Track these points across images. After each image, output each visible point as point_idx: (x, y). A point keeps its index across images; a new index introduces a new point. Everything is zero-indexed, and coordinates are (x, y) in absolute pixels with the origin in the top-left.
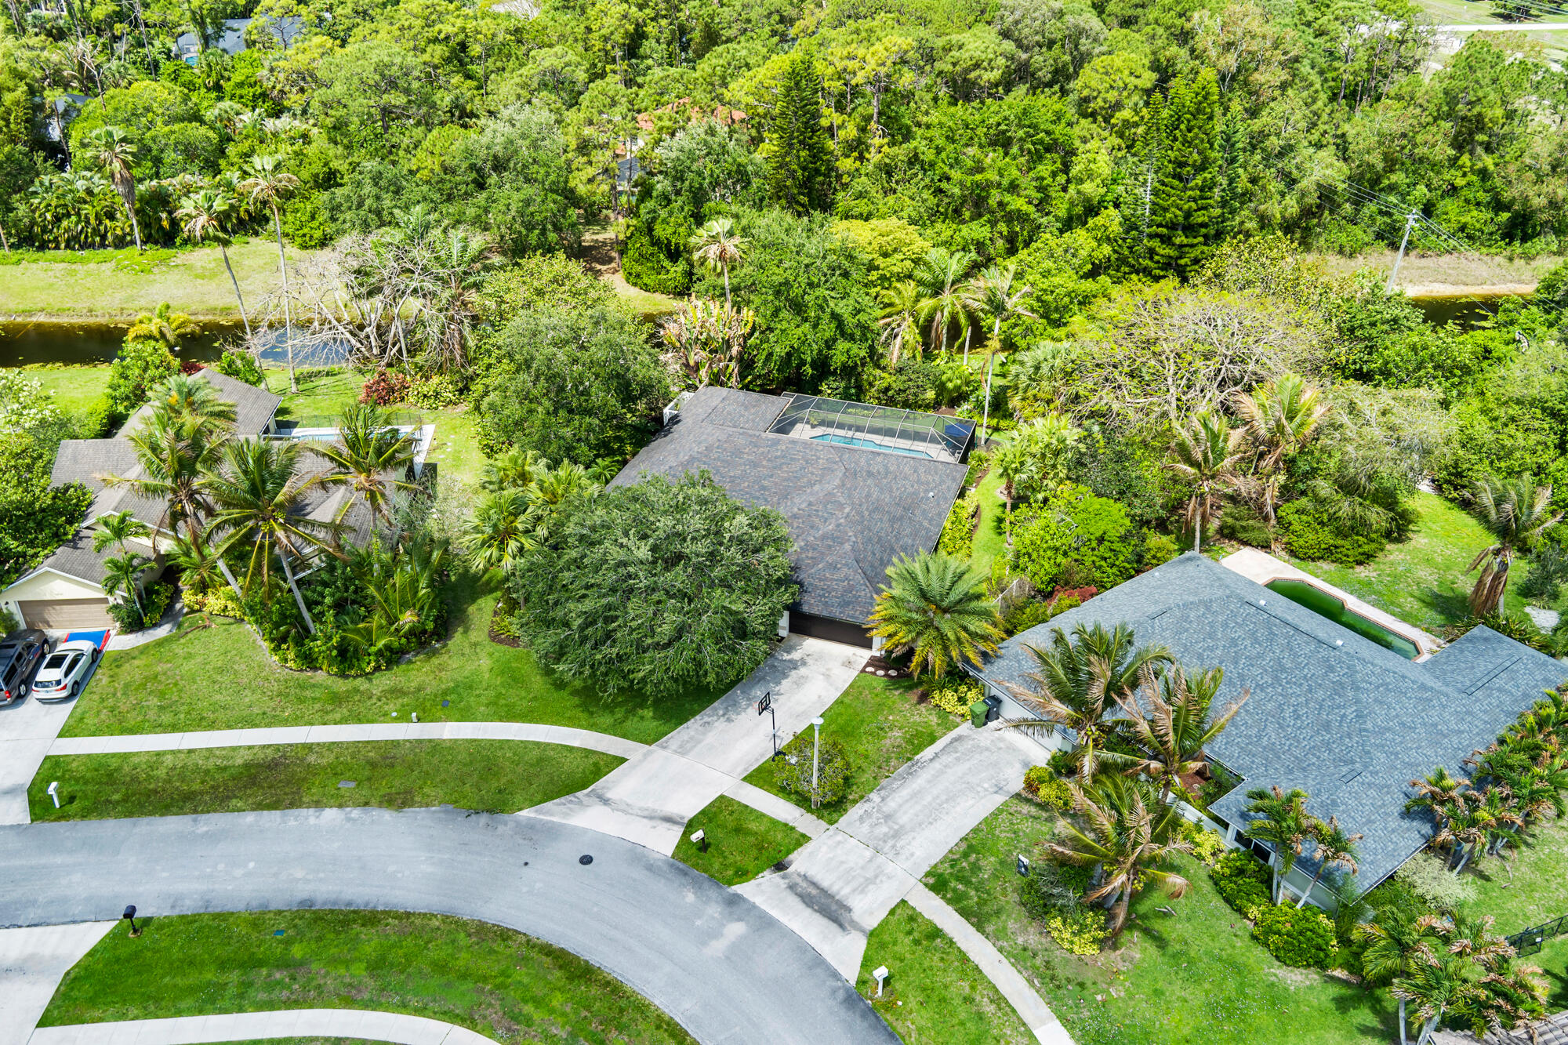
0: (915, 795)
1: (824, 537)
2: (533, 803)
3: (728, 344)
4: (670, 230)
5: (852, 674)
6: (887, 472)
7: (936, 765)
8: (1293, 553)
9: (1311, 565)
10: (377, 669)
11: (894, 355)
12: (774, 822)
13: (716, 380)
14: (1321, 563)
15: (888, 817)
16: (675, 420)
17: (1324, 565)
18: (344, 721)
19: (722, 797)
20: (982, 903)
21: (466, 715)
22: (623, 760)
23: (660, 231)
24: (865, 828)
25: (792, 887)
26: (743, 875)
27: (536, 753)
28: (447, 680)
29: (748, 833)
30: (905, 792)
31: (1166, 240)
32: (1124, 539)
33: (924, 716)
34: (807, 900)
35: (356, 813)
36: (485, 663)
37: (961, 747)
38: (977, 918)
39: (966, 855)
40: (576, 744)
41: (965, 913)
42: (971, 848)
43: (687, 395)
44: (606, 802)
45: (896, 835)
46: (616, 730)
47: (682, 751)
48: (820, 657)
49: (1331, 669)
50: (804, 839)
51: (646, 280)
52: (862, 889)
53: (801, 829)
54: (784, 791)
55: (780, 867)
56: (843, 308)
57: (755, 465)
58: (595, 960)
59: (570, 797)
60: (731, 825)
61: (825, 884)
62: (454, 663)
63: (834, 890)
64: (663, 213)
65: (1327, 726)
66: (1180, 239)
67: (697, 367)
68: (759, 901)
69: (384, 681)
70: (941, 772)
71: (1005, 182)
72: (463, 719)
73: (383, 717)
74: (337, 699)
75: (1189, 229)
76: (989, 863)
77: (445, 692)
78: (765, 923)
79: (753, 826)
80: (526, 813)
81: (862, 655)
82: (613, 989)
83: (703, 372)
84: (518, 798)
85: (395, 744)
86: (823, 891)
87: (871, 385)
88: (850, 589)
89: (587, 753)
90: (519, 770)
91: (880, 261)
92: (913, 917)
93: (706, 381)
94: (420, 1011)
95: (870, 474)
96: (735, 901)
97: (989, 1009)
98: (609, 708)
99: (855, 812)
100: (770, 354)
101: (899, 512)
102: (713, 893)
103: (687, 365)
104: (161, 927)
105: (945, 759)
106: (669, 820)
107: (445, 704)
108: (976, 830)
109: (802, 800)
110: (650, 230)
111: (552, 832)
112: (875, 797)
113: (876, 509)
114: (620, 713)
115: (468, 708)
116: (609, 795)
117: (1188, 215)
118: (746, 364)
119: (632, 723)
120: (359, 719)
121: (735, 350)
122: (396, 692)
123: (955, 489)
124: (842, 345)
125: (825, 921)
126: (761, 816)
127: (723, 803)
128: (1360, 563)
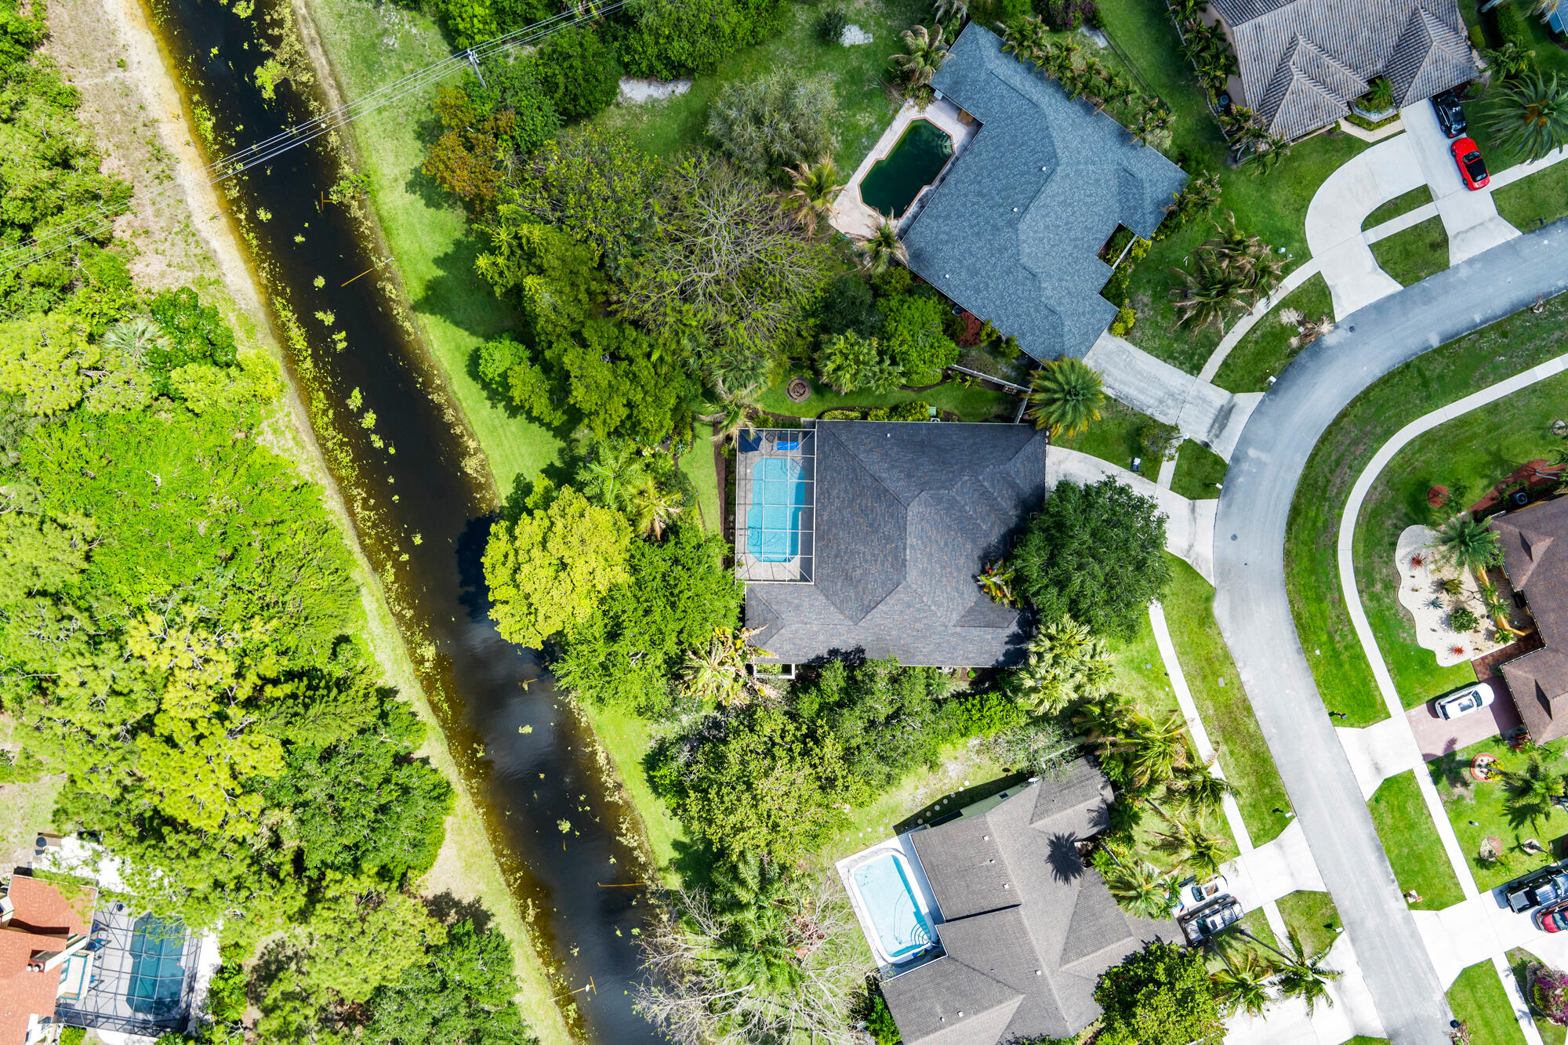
0: (1142, 391)
7: (1116, 385)
15: (1161, 402)
19: (1171, 489)
20: (1203, 346)
21: (1154, 651)
24: (1171, 411)
25: (1217, 436)
26: (1218, 461)
28: (1129, 678)
29: (1190, 469)
30: (1142, 397)
34: (1223, 427)
35: (1239, 665)
38: (1211, 346)
39: (1176, 359)
41: (1210, 353)
42: (1171, 357)
44: (1190, 547)
45: (1172, 395)
49: (1067, 175)
50: (1187, 440)
52: (1210, 403)
55: (1207, 445)
58: (1288, 507)
59: (1195, 566)
60: (1187, 479)
61: (1211, 421)
63: (1213, 416)
65: (1097, 181)
68: (1231, 449)
70: (1122, 382)
72: (1157, 651)
73: (1169, 693)
76: (1178, 346)
77: (1141, 671)
78: (1244, 441)
79: (1185, 467)
80: (1211, 582)
82: (1299, 493)
84: (1202, 591)
86: (1215, 421)
88: (1028, 458)
90: (1182, 601)
92: (1218, 376)
94: (1336, 567)
96: (1236, 459)
97: (1259, 333)
99: (1162, 419)
102: (1235, 470)
104: (1331, 704)
106: (1193, 510)
108: (1157, 356)
111: (1221, 562)
112: (1148, 412)
115: (1147, 653)
116: (1186, 547)
125: (1233, 415)
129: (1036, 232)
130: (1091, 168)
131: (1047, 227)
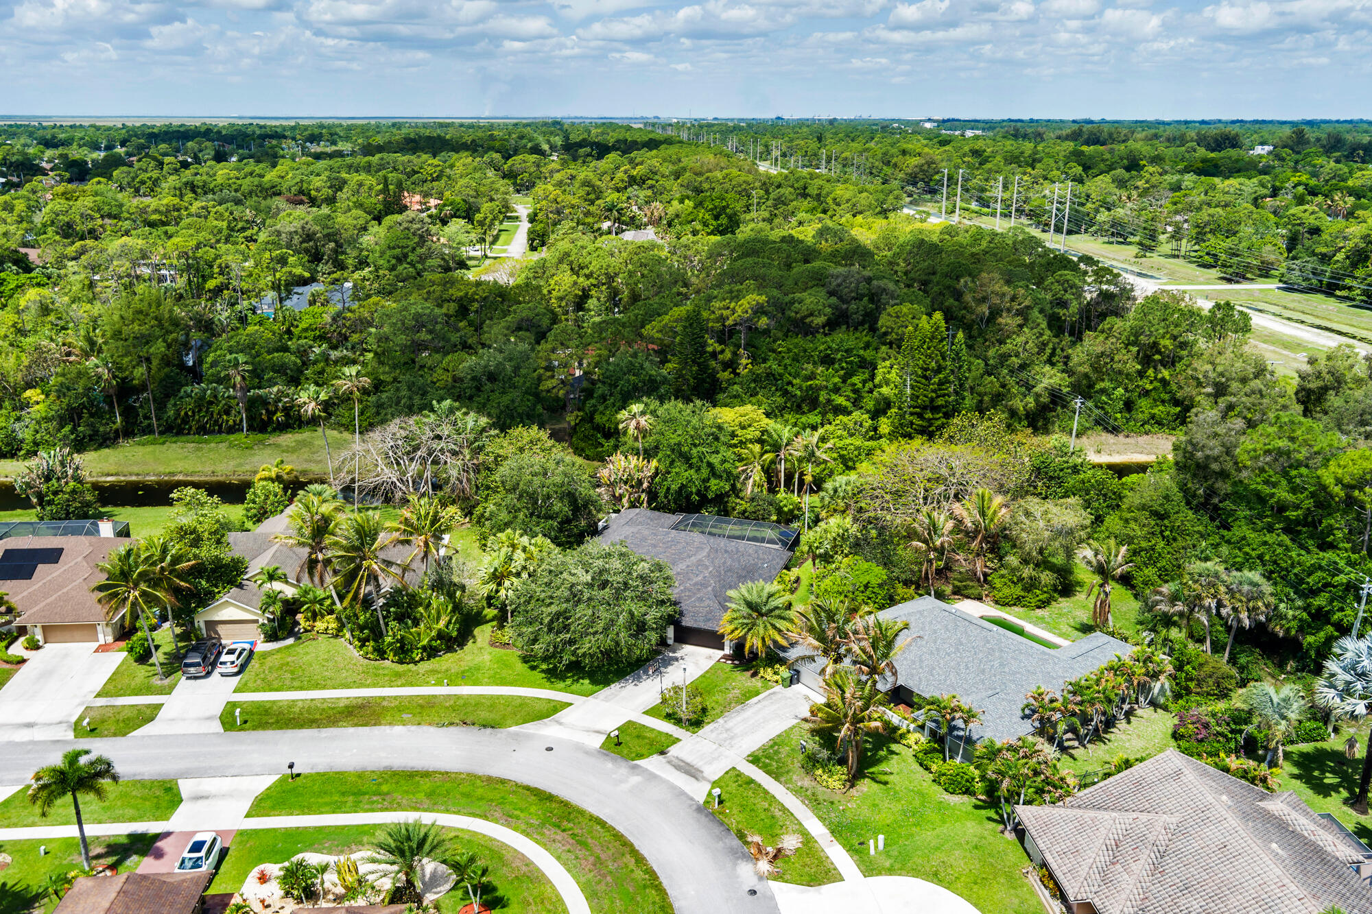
0: (744, 719)
1: (696, 584)
2: (517, 724)
3: (640, 482)
4: (605, 419)
5: (712, 663)
6: (738, 551)
7: (759, 706)
8: (997, 602)
9: (1008, 608)
10: (422, 659)
11: (749, 490)
12: (660, 733)
13: (633, 505)
14: (1015, 608)
15: (727, 730)
16: (605, 528)
18: (403, 685)
19: (630, 722)
20: (779, 768)
21: (476, 683)
22: (571, 704)
23: (597, 418)
24: (714, 735)
25: (669, 762)
26: (640, 756)
27: (519, 701)
28: (464, 666)
29: (644, 738)
30: (739, 719)
31: (920, 416)
32: (880, 586)
33: (756, 683)
34: (678, 768)
35: (414, 728)
36: (487, 657)
37: (774, 697)
38: (776, 775)
39: (772, 747)
40: (543, 696)
41: (769, 773)
42: (775, 744)
43: (614, 515)
44: (561, 724)
45: (732, 738)
46: (565, 690)
47: (606, 699)
48: (693, 654)
50: (677, 740)
51: (587, 452)
52: (709, 762)
53: (676, 735)
54: (669, 716)
55: (662, 753)
56: (715, 460)
57: (655, 546)
58: (554, 792)
59: (540, 721)
60: (635, 733)
61: (688, 761)
62: (468, 658)
63: (694, 763)
64: (601, 408)
65: (983, 671)
66: (929, 415)
67: (621, 496)
68: (650, 768)
69: (425, 666)
70: (761, 709)
71: (831, 386)
72: (474, 685)
73: (427, 684)
74: (398, 675)
75: (935, 409)
76: (785, 750)
77: (463, 672)
78: (653, 777)
79: (648, 735)
80: (514, 729)
81: (719, 653)
82: (565, 804)
83: (625, 500)
84: (509, 722)
85: (435, 696)
86: (688, 764)
87: (734, 509)
88: (711, 612)
89: (549, 701)
90: (509, 709)
91: (739, 432)
92: (739, 775)
93: (626, 505)
94: (458, 813)
95: (726, 551)
96: (637, 767)
97: (778, 814)
98: (563, 679)
99: (706, 729)
100: (668, 489)
101: (744, 573)
102: (624, 764)
103: (614, 496)
104: (306, 777)
105: (764, 703)
106: (597, 732)
107: (463, 677)
108: (779, 736)
109: (678, 722)
110: (591, 419)
111: (528, 737)
112: (721, 721)
113: (730, 570)
114: (569, 681)
115: (478, 679)
116: (563, 721)
117: (932, 400)
118: (652, 495)
119: (575, 687)
120: (412, 685)
121: (645, 485)
122: (434, 672)
123: (782, 563)
124: (713, 482)
125: (688, 777)
126: (652, 730)
127: (630, 723)
128: (1039, 607)
129: (931, 623)
130: (996, 664)
131: (935, 632)
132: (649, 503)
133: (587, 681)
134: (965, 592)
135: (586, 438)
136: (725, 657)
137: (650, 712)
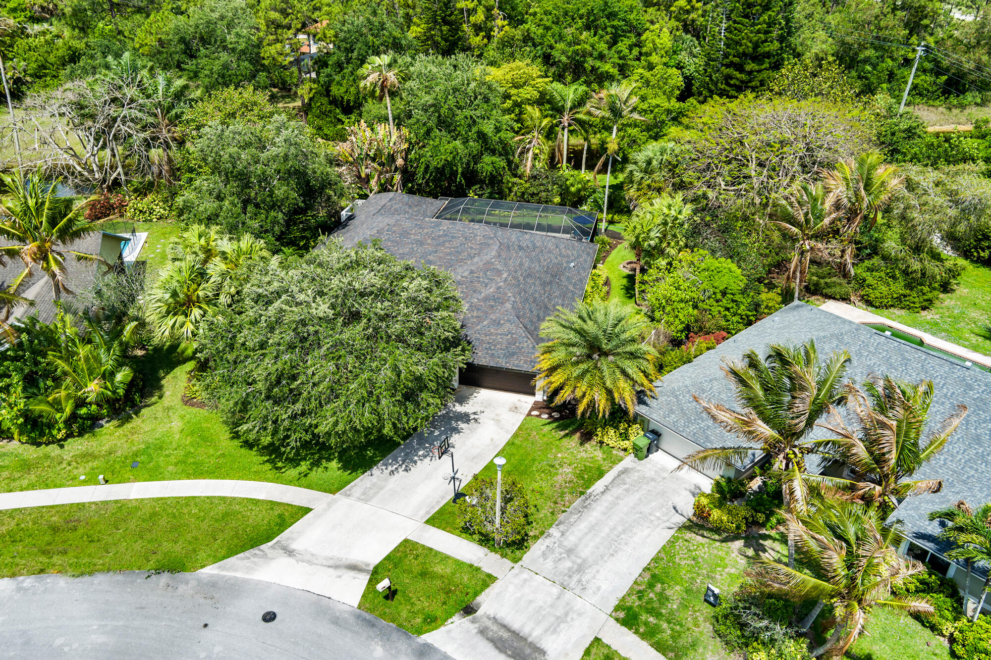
0: (592, 528)
1: (486, 299)
2: (217, 559)
3: (392, 158)
4: (343, 90)
5: (518, 419)
6: (535, 247)
7: (608, 497)
8: (869, 303)
9: (886, 312)
10: (69, 435)
11: (527, 168)
12: (459, 564)
13: (384, 188)
14: (892, 310)
15: (570, 552)
16: (351, 218)
17: (896, 311)
18: (32, 487)
19: (406, 541)
20: (676, 636)
21: (155, 475)
22: (308, 510)
23: (335, 90)
24: (549, 564)
25: (483, 632)
26: (432, 622)
27: (222, 508)
28: (138, 442)
29: (433, 576)
30: (583, 526)
31: (740, 68)
32: (743, 292)
33: (591, 451)
34: (499, 645)
35: (28, 581)
36: (177, 425)
37: (629, 479)
39: (651, 586)
40: (261, 496)
42: (655, 578)
43: (360, 202)
44: (290, 553)
45: (581, 569)
46: (301, 481)
47: (366, 498)
48: (489, 404)
49: (970, 387)
50: (489, 580)
51: (326, 131)
52: (553, 629)
53: (487, 569)
54: (467, 530)
55: (469, 610)
56: (488, 128)
57: (421, 243)
59: (255, 551)
60: (416, 569)
61: (516, 626)
62: (147, 426)
63: (525, 631)
64: (338, 78)
66: (750, 66)
67: (368, 178)
69: (75, 446)
70: (614, 504)
72: (151, 478)
73: (73, 481)
74: (26, 466)
75: (757, 58)
76: (675, 592)
77: (136, 455)
79: (439, 569)
80: (210, 571)
81: (527, 401)
83: (373, 182)
84: (202, 555)
85: (81, 507)
86: (515, 634)
87: (510, 190)
88: (514, 342)
89: (273, 504)
90: (204, 525)
92: (610, 656)
93: (376, 189)
95: (521, 248)
96: (425, 652)
98: (295, 462)
99: (536, 549)
100: (427, 167)
101: (548, 278)
103: (359, 177)
105: (616, 491)
106: (354, 568)
107: (134, 465)
108: (656, 559)
109: (485, 540)
110: (328, 91)
111: (235, 589)
112: (553, 531)
113: (529, 275)
114: (304, 466)
115: (157, 467)
116: (293, 546)
117: (756, 46)
118: (408, 176)
119: (317, 474)
120: (45, 484)
121: (400, 162)
122: (87, 456)
123: (590, 262)
124: (487, 159)
126: (446, 558)
127: (407, 546)
128: (924, 308)
132: (404, 185)
133: (334, 464)
134: (827, 291)
135: (324, 114)
136: (536, 406)
137: (437, 520)
